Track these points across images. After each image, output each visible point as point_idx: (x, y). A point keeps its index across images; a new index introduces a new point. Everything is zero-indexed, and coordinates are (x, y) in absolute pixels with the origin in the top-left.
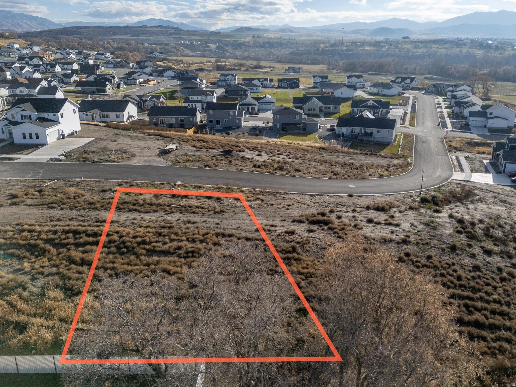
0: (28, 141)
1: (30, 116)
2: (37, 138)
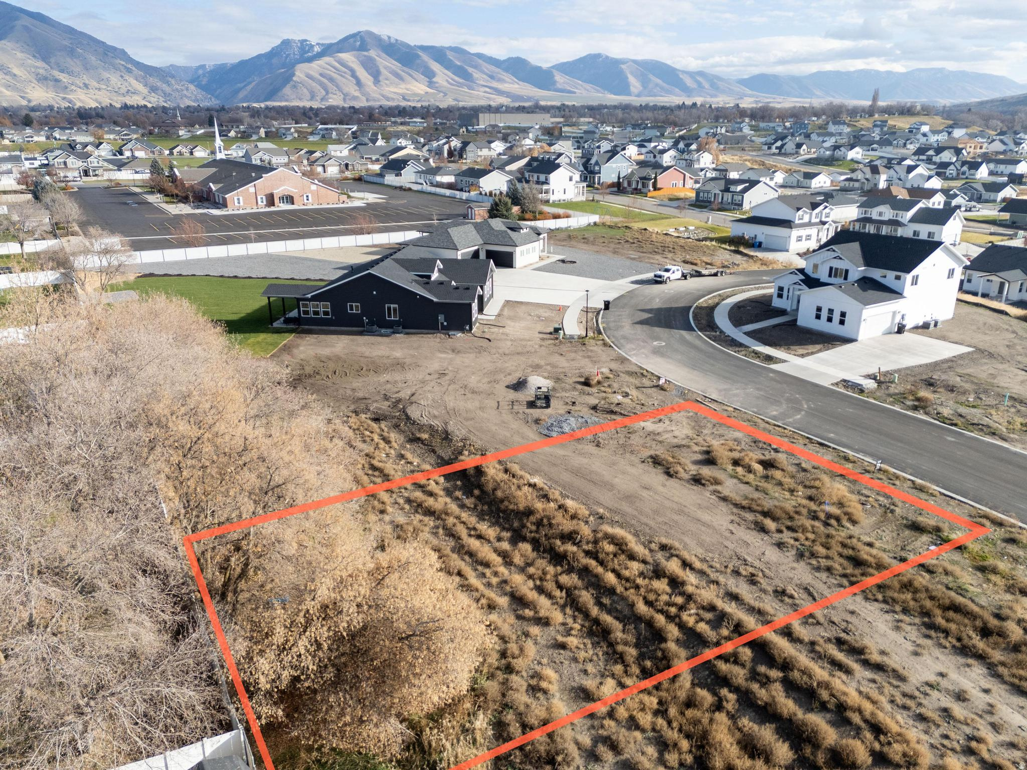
1: (847, 271)
2: (842, 322)
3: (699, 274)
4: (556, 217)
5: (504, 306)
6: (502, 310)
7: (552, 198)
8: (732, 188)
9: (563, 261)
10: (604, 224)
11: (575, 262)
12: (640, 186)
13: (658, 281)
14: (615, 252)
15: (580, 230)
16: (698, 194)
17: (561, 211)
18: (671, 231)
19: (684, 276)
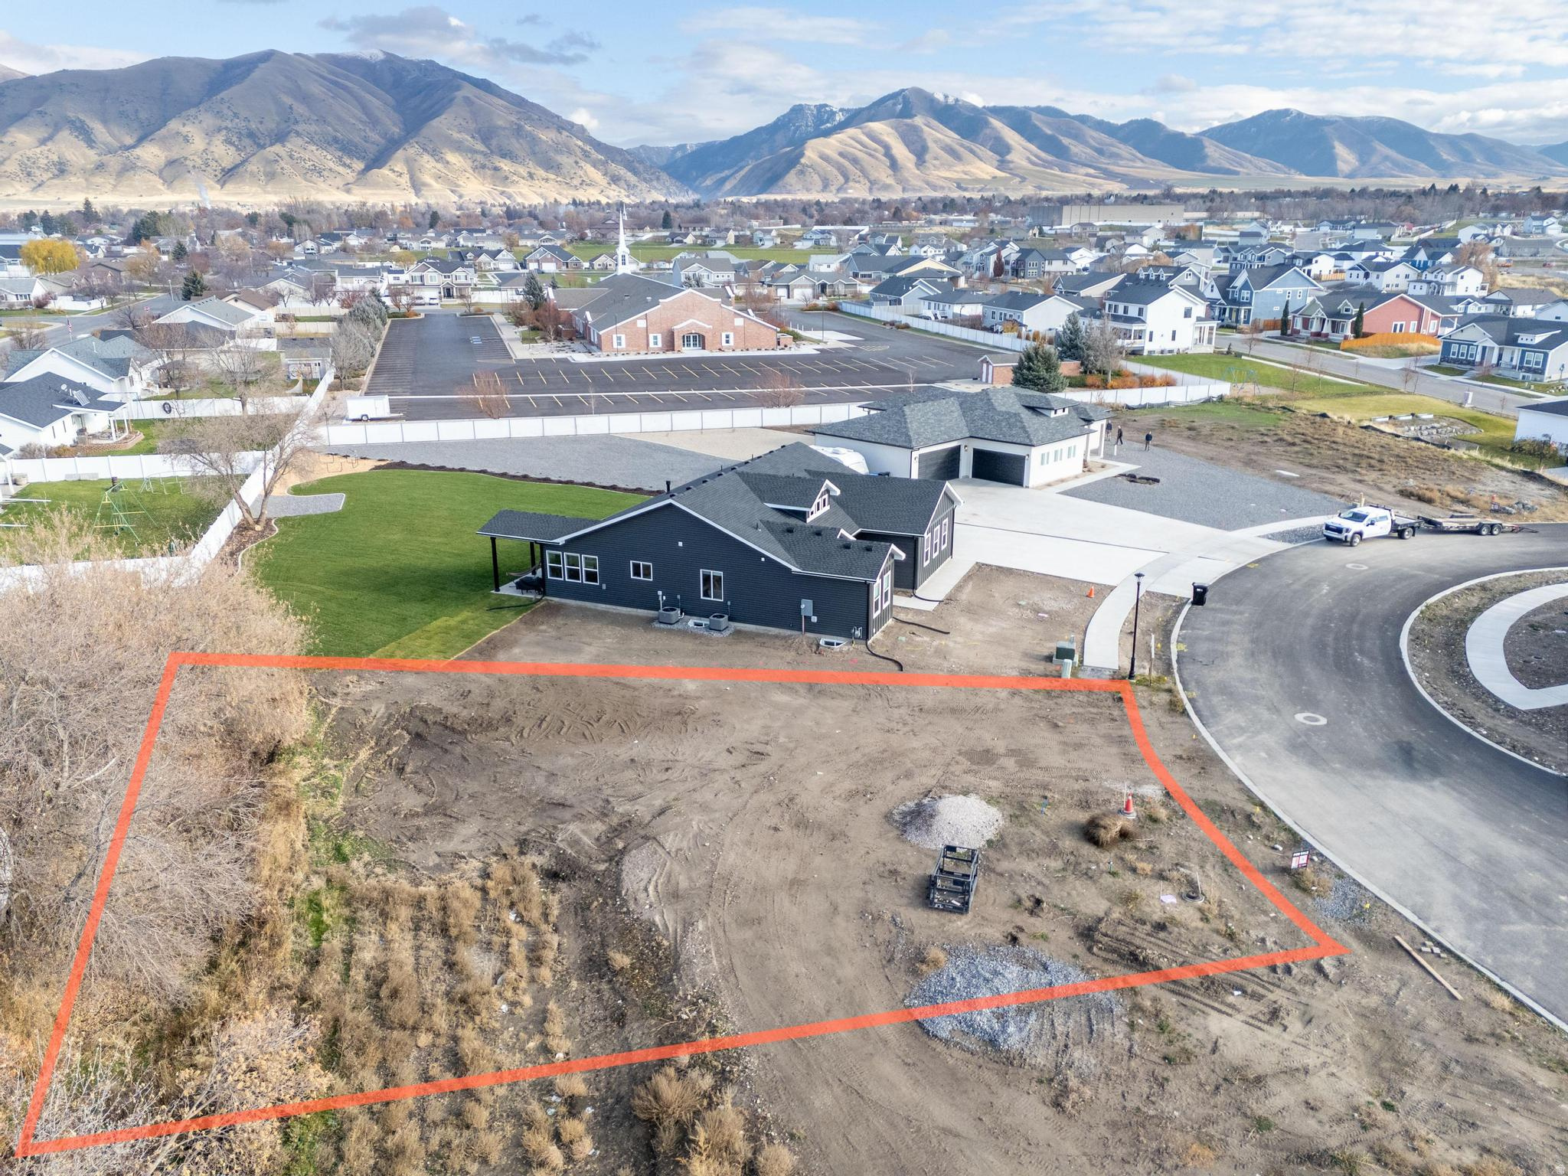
3: (1434, 528)
4: (1147, 382)
5: (968, 577)
6: (959, 588)
7: (1148, 347)
8: (1524, 338)
9: (1132, 478)
10: (1238, 400)
11: (1156, 481)
12: (1327, 329)
13: (1334, 538)
14: (1249, 463)
15: (1188, 409)
16: (1447, 346)
17: (1158, 372)
18: (1381, 422)
19: (1398, 532)
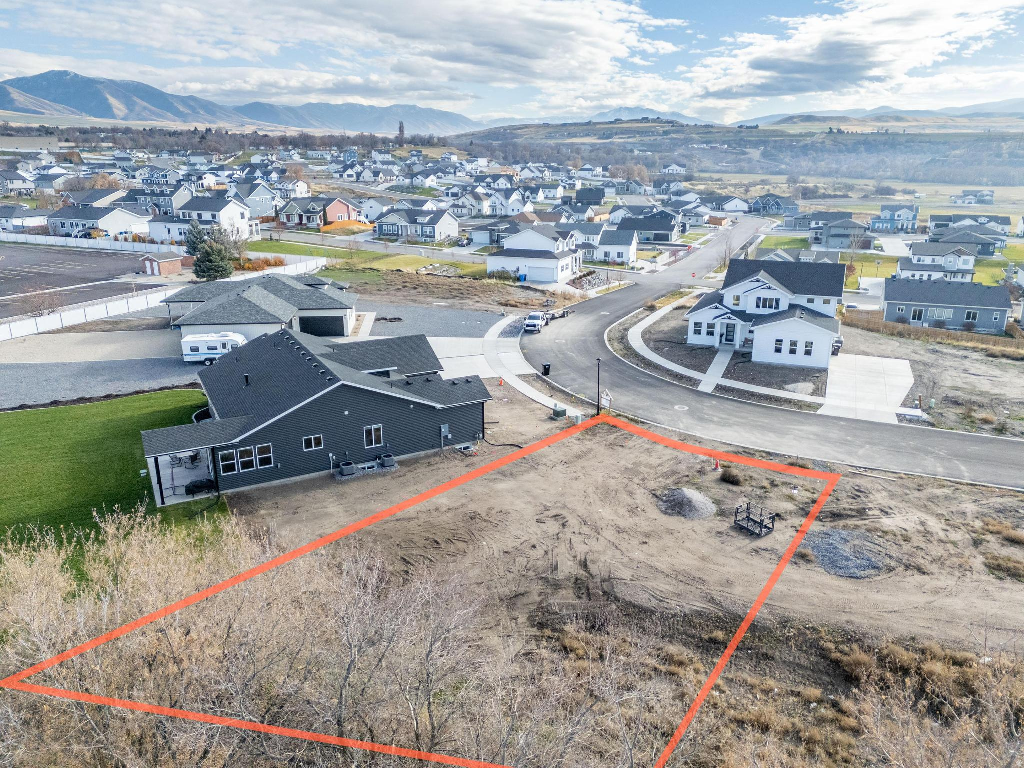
0: (785, 359)
1: (778, 301)
2: (808, 353)
3: (552, 317)
8: (420, 220)
9: (386, 320)
12: (305, 221)
13: (530, 331)
17: (270, 256)
18: (424, 271)
19: (547, 322)
